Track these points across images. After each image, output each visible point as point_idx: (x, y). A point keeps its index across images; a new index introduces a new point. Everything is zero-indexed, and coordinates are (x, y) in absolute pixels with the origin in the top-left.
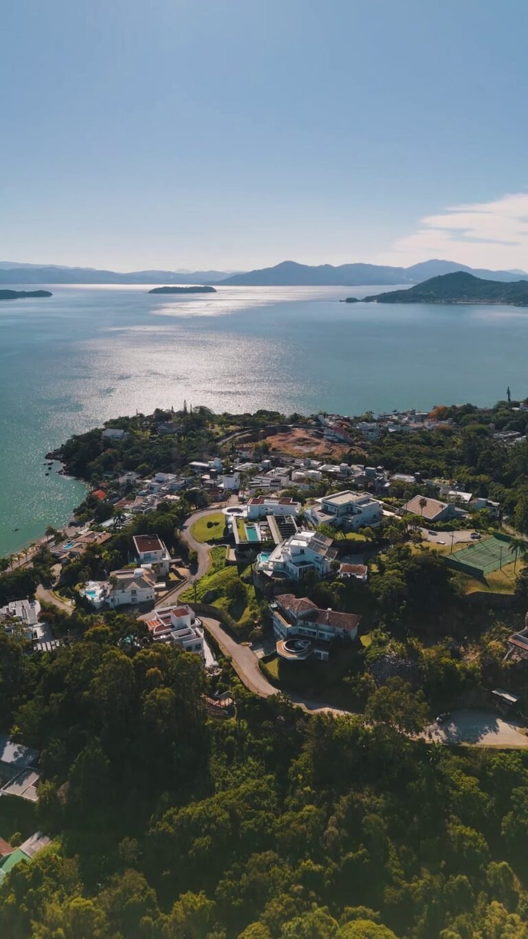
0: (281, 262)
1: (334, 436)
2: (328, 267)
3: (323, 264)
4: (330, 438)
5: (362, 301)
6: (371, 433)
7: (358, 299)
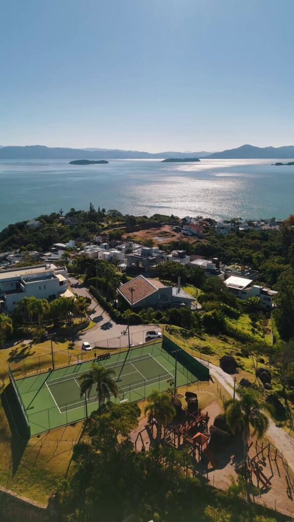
0: (243, 145)
1: (189, 231)
2: (271, 148)
3: (268, 146)
4: (185, 232)
5: (286, 164)
6: (222, 230)
7: (284, 163)
